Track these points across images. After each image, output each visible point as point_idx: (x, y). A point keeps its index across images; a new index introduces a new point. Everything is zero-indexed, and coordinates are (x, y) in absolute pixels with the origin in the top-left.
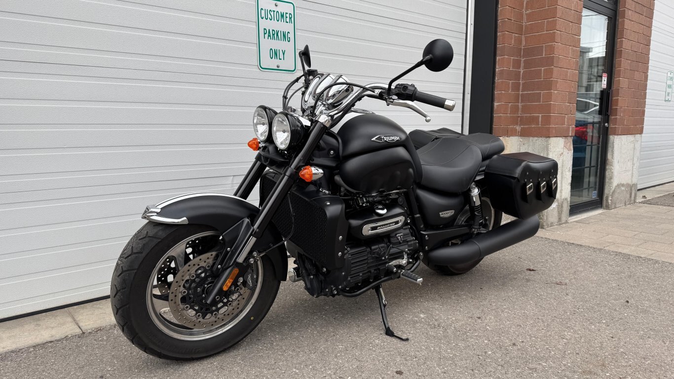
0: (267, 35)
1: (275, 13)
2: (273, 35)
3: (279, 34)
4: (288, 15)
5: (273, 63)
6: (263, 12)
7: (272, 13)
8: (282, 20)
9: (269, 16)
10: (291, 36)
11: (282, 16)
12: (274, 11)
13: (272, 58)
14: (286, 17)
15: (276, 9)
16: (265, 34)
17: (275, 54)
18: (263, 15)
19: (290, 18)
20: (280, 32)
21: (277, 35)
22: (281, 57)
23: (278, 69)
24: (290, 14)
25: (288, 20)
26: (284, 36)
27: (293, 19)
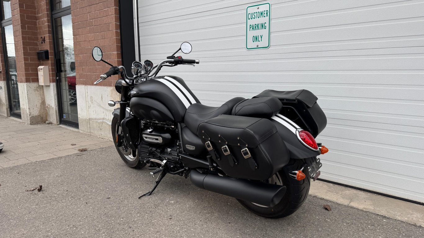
0: (251, 29)
1: (257, 13)
2: (255, 27)
3: (259, 26)
4: (265, 12)
5: (254, 45)
6: (250, 15)
7: (255, 14)
8: (262, 16)
9: (254, 16)
10: (267, 25)
11: (262, 14)
12: (256, 13)
13: (254, 42)
14: (264, 14)
15: (257, 11)
16: (250, 28)
17: (256, 39)
18: (250, 17)
19: (267, 13)
20: (259, 24)
21: (258, 27)
22: (260, 40)
23: (258, 47)
24: (267, 11)
25: (265, 15)
26: (262, 26)
27: (268, 14)
